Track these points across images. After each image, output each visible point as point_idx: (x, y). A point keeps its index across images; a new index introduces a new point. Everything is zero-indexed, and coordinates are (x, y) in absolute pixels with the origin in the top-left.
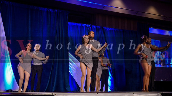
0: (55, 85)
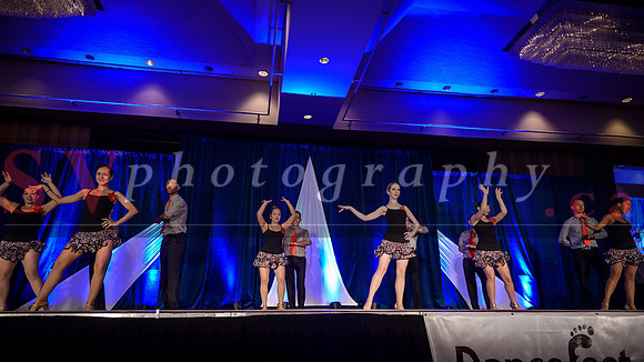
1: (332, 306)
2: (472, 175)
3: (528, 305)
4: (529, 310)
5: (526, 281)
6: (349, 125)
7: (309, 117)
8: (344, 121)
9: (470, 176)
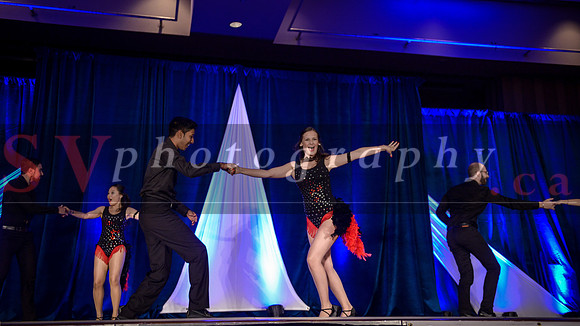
0: (394, 291)
1: (270, 311)
2: (479, 114)
3: (564, 309)
4: (565, 317)
5: (559, 273)
6: (298, 39)
7: (237, 25)
8: (291, 31)
9: (477, 116)
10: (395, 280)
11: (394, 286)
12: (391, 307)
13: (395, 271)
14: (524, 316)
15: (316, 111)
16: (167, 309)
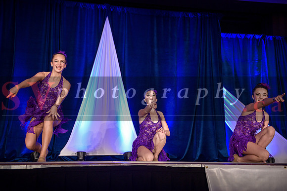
0: (200, 146)
2: (257, 37)
9: (255, 38)
10: (201, 138)
11: (201, 141)
12: (198, 154)
13: (202, 133)
14: (280, 162)
15: (155, 34)
16: (63, 153)
